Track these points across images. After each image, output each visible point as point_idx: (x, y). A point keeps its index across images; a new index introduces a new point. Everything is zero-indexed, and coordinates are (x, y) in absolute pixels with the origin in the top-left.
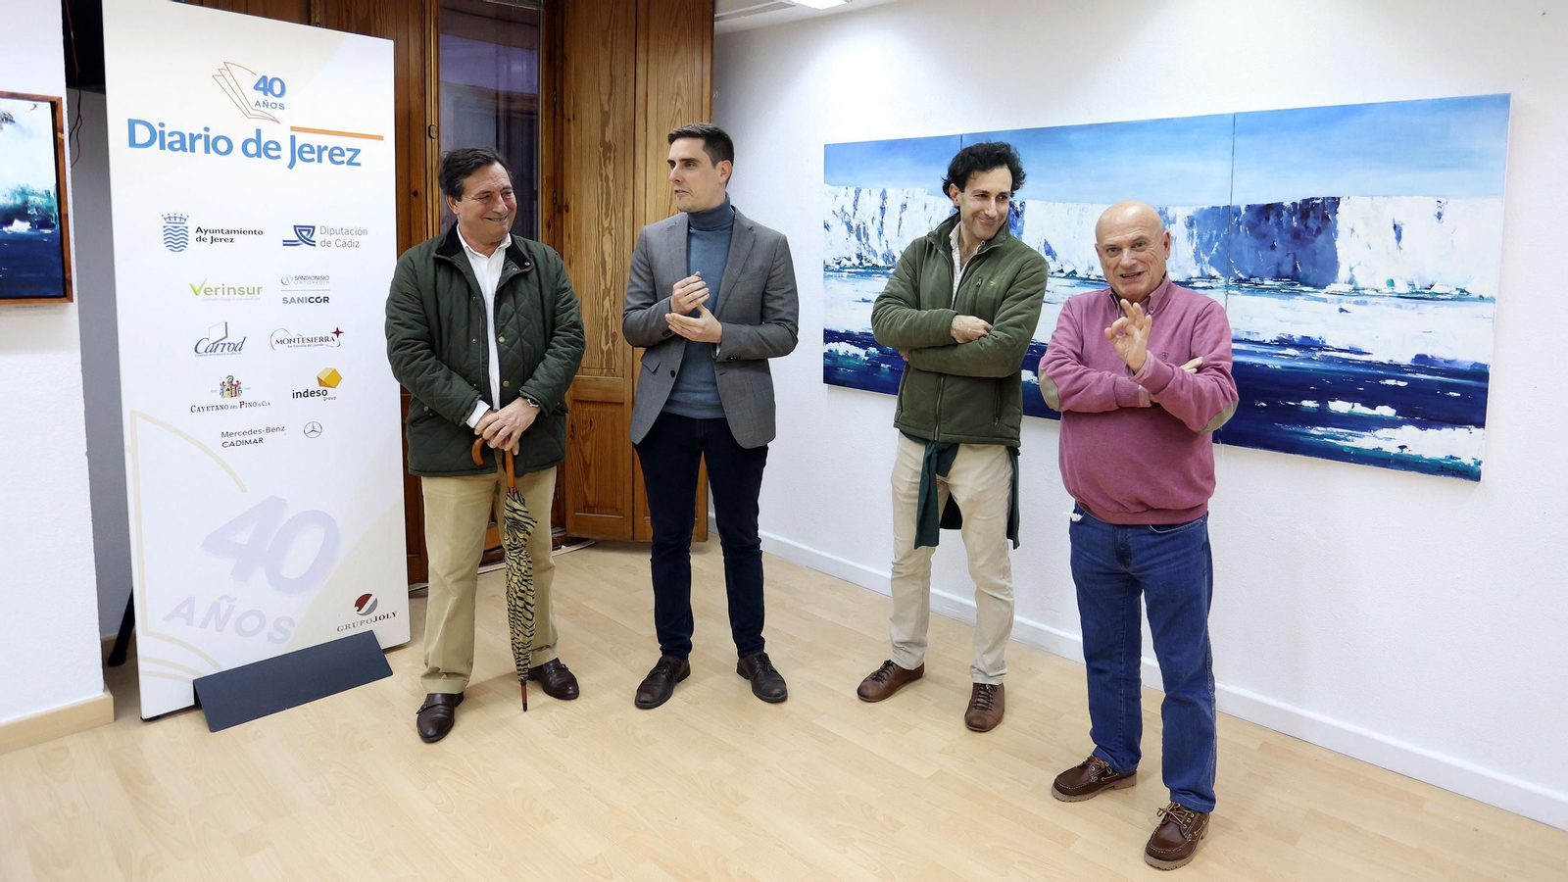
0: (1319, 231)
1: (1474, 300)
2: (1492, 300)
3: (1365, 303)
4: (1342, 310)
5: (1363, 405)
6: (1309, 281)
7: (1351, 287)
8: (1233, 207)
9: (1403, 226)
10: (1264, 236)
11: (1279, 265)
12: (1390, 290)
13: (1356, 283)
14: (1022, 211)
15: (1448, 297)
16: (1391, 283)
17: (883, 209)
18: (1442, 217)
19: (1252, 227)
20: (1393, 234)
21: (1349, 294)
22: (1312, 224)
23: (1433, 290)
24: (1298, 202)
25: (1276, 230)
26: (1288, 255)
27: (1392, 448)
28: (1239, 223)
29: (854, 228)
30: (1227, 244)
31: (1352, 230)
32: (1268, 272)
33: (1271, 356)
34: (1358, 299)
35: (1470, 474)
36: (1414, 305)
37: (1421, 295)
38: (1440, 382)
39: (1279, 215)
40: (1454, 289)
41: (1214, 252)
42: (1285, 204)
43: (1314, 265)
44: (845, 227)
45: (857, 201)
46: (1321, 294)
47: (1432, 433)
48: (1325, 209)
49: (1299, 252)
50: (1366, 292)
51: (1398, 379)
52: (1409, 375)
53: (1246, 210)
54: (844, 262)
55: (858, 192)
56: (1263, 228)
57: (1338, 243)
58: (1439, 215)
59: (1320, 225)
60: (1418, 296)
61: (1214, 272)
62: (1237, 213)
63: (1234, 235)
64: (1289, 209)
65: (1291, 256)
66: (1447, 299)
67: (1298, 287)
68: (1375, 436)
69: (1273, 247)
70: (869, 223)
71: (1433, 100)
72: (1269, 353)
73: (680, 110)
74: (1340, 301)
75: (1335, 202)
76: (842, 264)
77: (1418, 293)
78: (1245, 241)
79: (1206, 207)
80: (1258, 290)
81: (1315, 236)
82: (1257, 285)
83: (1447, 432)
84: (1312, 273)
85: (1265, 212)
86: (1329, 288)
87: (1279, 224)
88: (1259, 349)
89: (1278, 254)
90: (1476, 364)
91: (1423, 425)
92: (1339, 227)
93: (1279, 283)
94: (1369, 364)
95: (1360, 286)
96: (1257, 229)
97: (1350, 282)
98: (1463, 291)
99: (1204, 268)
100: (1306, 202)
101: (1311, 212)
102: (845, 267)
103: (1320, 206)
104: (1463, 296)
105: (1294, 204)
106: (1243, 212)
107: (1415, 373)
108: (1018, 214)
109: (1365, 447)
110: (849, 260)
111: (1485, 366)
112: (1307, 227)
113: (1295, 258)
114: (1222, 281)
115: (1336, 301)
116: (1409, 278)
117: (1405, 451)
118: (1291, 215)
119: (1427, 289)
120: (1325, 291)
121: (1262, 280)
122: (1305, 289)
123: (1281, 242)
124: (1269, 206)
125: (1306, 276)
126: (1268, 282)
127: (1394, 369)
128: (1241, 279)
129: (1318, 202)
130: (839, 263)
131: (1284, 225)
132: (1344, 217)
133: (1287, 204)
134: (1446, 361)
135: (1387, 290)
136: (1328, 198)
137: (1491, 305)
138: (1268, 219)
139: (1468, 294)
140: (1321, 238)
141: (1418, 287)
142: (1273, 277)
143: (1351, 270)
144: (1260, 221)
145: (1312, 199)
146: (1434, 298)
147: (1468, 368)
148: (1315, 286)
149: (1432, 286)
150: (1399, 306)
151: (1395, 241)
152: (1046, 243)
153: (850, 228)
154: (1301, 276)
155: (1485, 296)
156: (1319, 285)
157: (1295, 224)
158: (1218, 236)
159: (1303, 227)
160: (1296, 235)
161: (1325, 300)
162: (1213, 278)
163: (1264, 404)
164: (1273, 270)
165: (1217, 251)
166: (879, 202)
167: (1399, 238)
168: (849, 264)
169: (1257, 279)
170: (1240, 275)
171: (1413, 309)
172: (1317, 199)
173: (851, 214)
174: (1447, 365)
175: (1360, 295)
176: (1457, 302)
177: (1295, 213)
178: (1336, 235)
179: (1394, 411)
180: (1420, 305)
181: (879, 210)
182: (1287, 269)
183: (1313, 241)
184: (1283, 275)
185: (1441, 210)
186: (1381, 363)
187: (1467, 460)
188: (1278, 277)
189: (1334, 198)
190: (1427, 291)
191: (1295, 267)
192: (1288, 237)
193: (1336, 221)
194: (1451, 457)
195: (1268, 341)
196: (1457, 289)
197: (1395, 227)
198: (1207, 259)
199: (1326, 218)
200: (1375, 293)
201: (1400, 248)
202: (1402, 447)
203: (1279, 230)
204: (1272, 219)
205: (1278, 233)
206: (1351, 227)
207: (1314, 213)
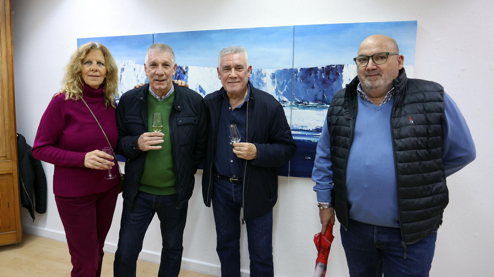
0: (334, 80)
8: (294, 69)
10: (308, 82)
11: (316, 95)
14: (187, 72)
19: (303, 78)
22: (331, 77)
24: (325, 67)
25: (315, 80)
26: (320, 91)
28: (297, 77)
30: (291, 86)
32: (311, 99)
33: (312, 136)
39: (316, 73)
41: (285, 90)
42: (319, 68)
48: (337, 70)
49: (325, 90)
53: (300, 71)
56: (309, 79)
59: (335, 77)
61: (285, 99)
62: (296, 72)
63: (294, 82)
64: (320, 71)
65: (322, 91)
69: (313, 87)
72: (312, 135)
75: (342, 67)
78: (300, 84)
79: (281, 69)
80: (306, 107)
81: (333, 82)
82: (306, 104)
85: (309, 71)
87: (316, 77)
88: (307, 134)
89: (316, 90)
92: (343, 78)
93: (316, 104)
96: (305, 79)
99: (280, 97)
100: (328, 67)
101: (331, 72)
103: (335, 69)
105: (323, 68)
106: (299, 71)
108: (184, 73)
112: (329, 78)
113: (323, 92)
114: (289, 103)
118: (321, 73)
121: (308, 102)
123: (317, 85)
124: (311, 69)
126: (311, 103)
128: (298, 102)
129: (334, 67)
131: (318, 77)
132: (346, 73)
133: (320, 68)
136: (338, 65)
138: (311, 75)
140: (335, 83)
142: (313, 101)
144: (307, 75)
145: (331, 66)
152: (200, 86)
154: (326, 100)
157: (323, 77)
158: (287, 83)
159: (327, 78)
160: (324, 82)
162: (285, 102)
163: (310, 158)
164: (314, 98)
165: (287, 89)
169: (306, 102)
170: (298, 100)
172: (334, 66)
177: (323, 72)
178: (342, 82)
182: (320, 97)
183: (332, 84)
184: (318, 100)
188: (316, 101)
189: (341, 65)
191: (323, 96)
192: (320, 83)
193: (342, 76)
195: (311, 130)
198: (282, 93)
199: (337, 74)
203: (316, 79)
204: (313, 75)
205: (316, 81)
206: (349, 78)
207: (332, 72)
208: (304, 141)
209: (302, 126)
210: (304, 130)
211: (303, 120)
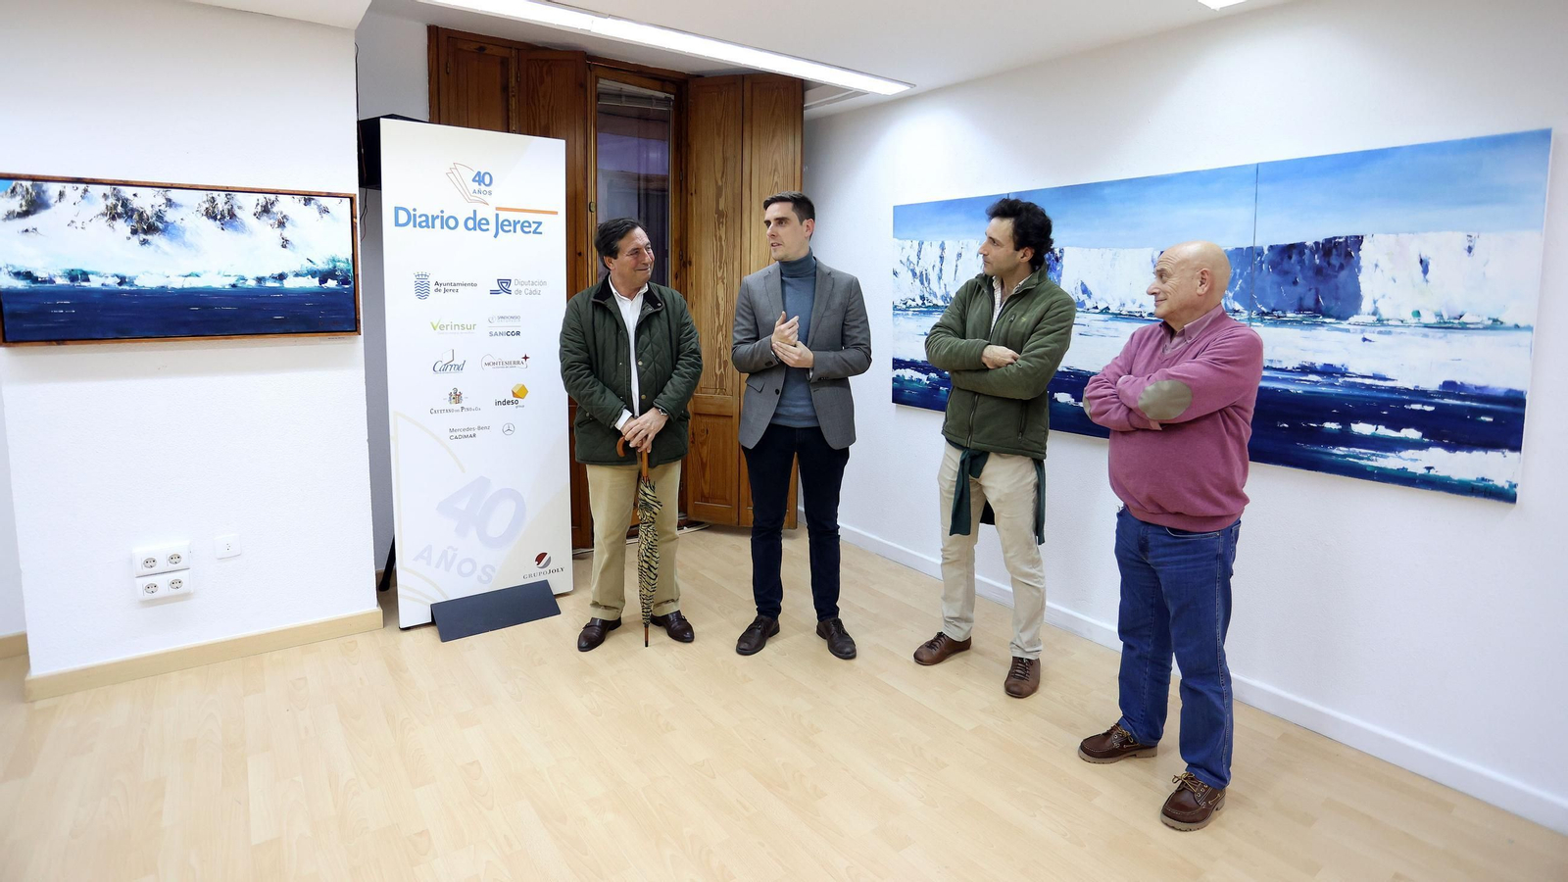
0: (1342, 267)
1: (1508, 329)
2: (1529, 328)
3: (1390, 333)
4: (1365, 340)
5: (1387, 427)
6: (1331, 313)
7: (1375, 318)
8: (1256, 248)
9: (1430, 261)
10: (1286, 273)
11: (1301, 299)
12: (1416, 320)
13: (1380, 316)
14: (1061, 257)
15: (1481, 326)
16: (1417, 314)
17: (942, 258)
18: (1473, 251)
19: (1274, 265)
20: (1419, 268)
21: (1372, 325)
22: (1335, 261)
23: (1463, 319)
24: (1321, 241)
25: (1299, 268)
26: (1310, 290)
27: (1418, 469)
28: (1262, 262)
29: (918, 274)
30: (1250, 281)
31: (1376, 266)
32: (1291, 305)
33: (1293, 381)
34: (1382, 329)
35: (1506, 496)
36: (1442, 335)
37: (1451, 325)
38: (1471, 408)
39: (1301, 253)
40: (1485, 318)
41: (1237, 288)
42: (1308, 244)
43: (1337, 299)
44: (910, 274)
45: (920, 251)
46: (1344, 325)
47: (1461, 456)
48: (1347, 246)
49: (1321, 287)
50: (1390, 322)
51: (1424, 404)
52: (1436, 400)
53: (1269, 250)
54: (910, 302)
55: (921, 244)
56: (1286, 265)
57: (1361, 278)
58: (1470, 249)
59: (1343, 262)
60: (1447, 325)
61: (1238, 306)
62: (1260, 253)
63: (1256, 272)
64: (1311, 249)
65: (1313, 291)
66: (1478, 329)
67: (1321, 319)
68: (1400, 457)
69: (1295, 283)
70: (930, 270)
71: (1464, 140)
72: (1292, 379)
73: (777, 183)
74: (1363, 331)
75: (1358, 240)
76: (908, 305)
77: (1445, 323)
78: (1267, 278)
79: (1230, 249)
80: (1280, 322)
81: (1338, 272)
82: (1279, 317)
83: (1478, 455)
84: (1336, 307)
85: (1287, 251)
86: (1352, 320)
87: (1301, 262)
88: (1281, 376)
89: (1300, 290)
90: (1510, 391)
91: (1452, 447)
92: (1362, 263)
93: (1301, 316)
94: (1393, 390)
95: (1384, 317)
96: (1279, 268)
97: (1374, 314)
98: (1495, 321)
99: (1228, 303)
100: (1328, 241)
101: (1334, 251)
102: (910, 307)
103: (1344, 244)
104: (1496, 325)
105: (1317, 243)
106: (1266, 252)
107: (1443, 398)
108: (1057, 259)
109: (1389, 467)
110: (914, 300)
111: (1521, 393)
112: (1329, 264)
113: (1317, 293)
114: (1245, 315)
115: (1359, 331)
116: (1436, 309)
117: (1432, 472)
118: (1313, 253)
119: (1455, 318)
120: (1348, 322)
121: (1284, 312)
122: (1327, 320)
123: (1304, 278)
124: (1292, 246)
125: (1328, 309)
126: (1290, 315)
127: (1421, 395)
128: (1263, 312)
129: (1341, 240)
130: (905, 304)
131: (1307, 262)
132: (1367, 254)
133: (1310, 243)
134: (1476, 388)
135: (1413, 321)
136: (1351, 237)
137: (1528, 334)
138: (1290, 258)
139: (1502, 323)
140: (1343, 274)
141: (1446, 317)
142: (1296, 310)
143: (1375, 302)
144: (1282, 260)
145: (1335, 238)
146: (1464, 327)
147: (1502, 394)
148: (1338, 318)
149: (1461, 317)
150: (1425, 336)
151: (1422, 275)
152: (1082, 283)
153: (914, 274)
154: (1323, 309)
155: (1521, 324)
156: (1341, 317)
157: (1318, 261)
158: (1241, 275)
159: (1325, 264)
160: (1319, 271)
161: (1348, 331)
162: (1237, 311)
163: (1286, 425)
164: (1296, 304)
165: (1240, 287)
166: (938, 252)
167: (1425, 271)
168: (914, 304)
169: (1280, 313)
170: (1263, 309)
171: (1440, 338)
172: (1340, 238)
173: (916, 263)
174: (1478, 391)
175: (1383, 325)
176: (1489, 332)
177: (1317, 251)
178: (1359, 270)
179: (1420, 434)
180: (1449, 335)
181: (939, 259)
182: (1309, 302)
183: (1336, 277)
184: (1305, 307)
185: (1471, 244)
186: (1407, 389)
187: (1500, 481)
188: (1300, 309)
189: (1357, 237)
190: (1456, 321)
191: (1317, 301)
192: (1310, 273)
193: (1359, 258)
194: (1483, 479)
195: (1290, 368)
196: (1489, 319)
197: (1421, 261)
198: (1231, 295)
199: (1349, 255)
200: (1400, 323)
201: (1427, 281)
202: (1429, 468)
203: (1301, 267)
204: (1294, 258)
205: (1301, 270)
206: (1375, 262)
207: (1337, 250)
208: (1275, 390)
209: (1271, 361)
210: (1275, 369)
211: (1273, 348)
